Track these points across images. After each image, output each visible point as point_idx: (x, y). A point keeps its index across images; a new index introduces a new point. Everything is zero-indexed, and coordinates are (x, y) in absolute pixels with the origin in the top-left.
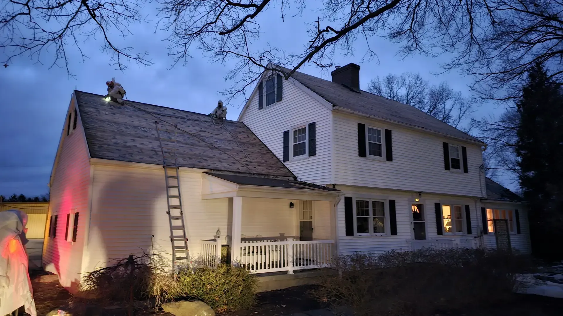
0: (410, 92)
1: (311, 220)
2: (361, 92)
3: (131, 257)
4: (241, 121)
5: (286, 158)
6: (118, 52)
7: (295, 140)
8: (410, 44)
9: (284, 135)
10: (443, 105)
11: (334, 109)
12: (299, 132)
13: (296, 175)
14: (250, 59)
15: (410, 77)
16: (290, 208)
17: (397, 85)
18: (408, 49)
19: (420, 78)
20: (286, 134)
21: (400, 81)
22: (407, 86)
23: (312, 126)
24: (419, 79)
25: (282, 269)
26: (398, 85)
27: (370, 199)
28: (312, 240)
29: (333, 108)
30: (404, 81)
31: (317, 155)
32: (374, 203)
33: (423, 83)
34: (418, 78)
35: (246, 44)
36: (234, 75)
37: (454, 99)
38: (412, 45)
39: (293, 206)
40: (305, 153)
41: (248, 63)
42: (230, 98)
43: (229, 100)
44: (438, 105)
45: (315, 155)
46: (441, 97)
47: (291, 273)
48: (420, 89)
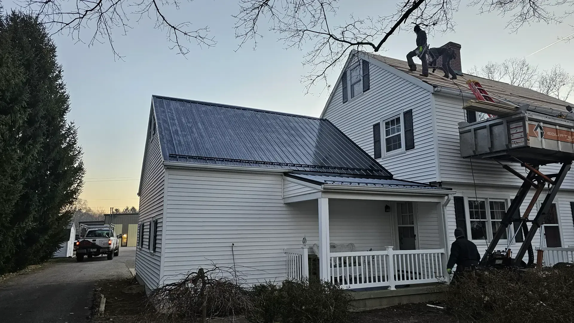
0: (515, 80)
1: (412, 226)
2: (463, 74)
3: (201, 270)
4: (324, 118)
5: (378, 154)
6: (175, 28)
7: (388, 133)
8: (525, 11)
9: (374, 128)
10: (556, 93)
11: (435, 91)
12: (393, 122)
13: (392, 173)
14: (331, 36)
15: (514, 64)
16: (386, 211)
17: (498, 74)
18: (523, 17)
19: (527, 64)
20: (376, 127)
21: (502, 69)
22: (511, 74)
23: (408, 114)
24: (525, 65)
25: (382, 284)
26: (500, 74)
27: (486, 199)
28: (415, 249)
29: (434, 89)
30: (507, 69)
31: (416, 148)
32: (491, 203)
33: (530, 69)
34: (523, 64)
35: (326, 19)
36: (313, 58)
37: (570, 85)
38: (528, 11)
39: (390, 209)
40: (400, 147)
41: (328, 41)
42: (309, 86)
43: (308, 88)
44: (550, 92)
45: (414, 148)
46: (554, 83)
47: (393, 288)
48: (527, 76)
